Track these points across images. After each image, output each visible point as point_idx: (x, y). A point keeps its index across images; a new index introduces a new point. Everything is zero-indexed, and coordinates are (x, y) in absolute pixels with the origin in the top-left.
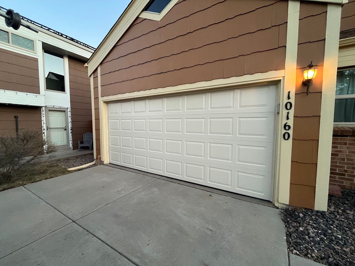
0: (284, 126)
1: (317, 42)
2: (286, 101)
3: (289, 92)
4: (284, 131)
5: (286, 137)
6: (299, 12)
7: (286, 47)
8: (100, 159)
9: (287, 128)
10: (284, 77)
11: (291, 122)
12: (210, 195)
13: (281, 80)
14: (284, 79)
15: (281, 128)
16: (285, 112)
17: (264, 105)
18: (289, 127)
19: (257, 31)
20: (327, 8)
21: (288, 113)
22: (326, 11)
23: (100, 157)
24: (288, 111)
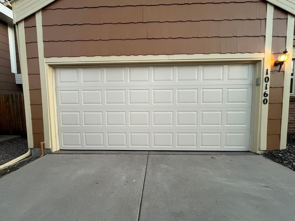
0: (264, 94)
1: (282, 37)
2: (265, 76)
3: (267, 70)
4: (264, 98)
5: (265, 102)
6: (273, 14)
7: (265, 36)
8: (44, 147)
9: (266, 95)
10: (264, 58)
11: (268, 92)
12: (212, 157)
13: (261, 60)
14: (264, 60)
15: (262, 95)
16: (265, 84)
17: (245, 79)
18: (267, 95)
19: (247, 19)
20: (288, 16)
21: (267, 85)
22: (286, 18)
23: (44, 144)
24: (266, 83)
